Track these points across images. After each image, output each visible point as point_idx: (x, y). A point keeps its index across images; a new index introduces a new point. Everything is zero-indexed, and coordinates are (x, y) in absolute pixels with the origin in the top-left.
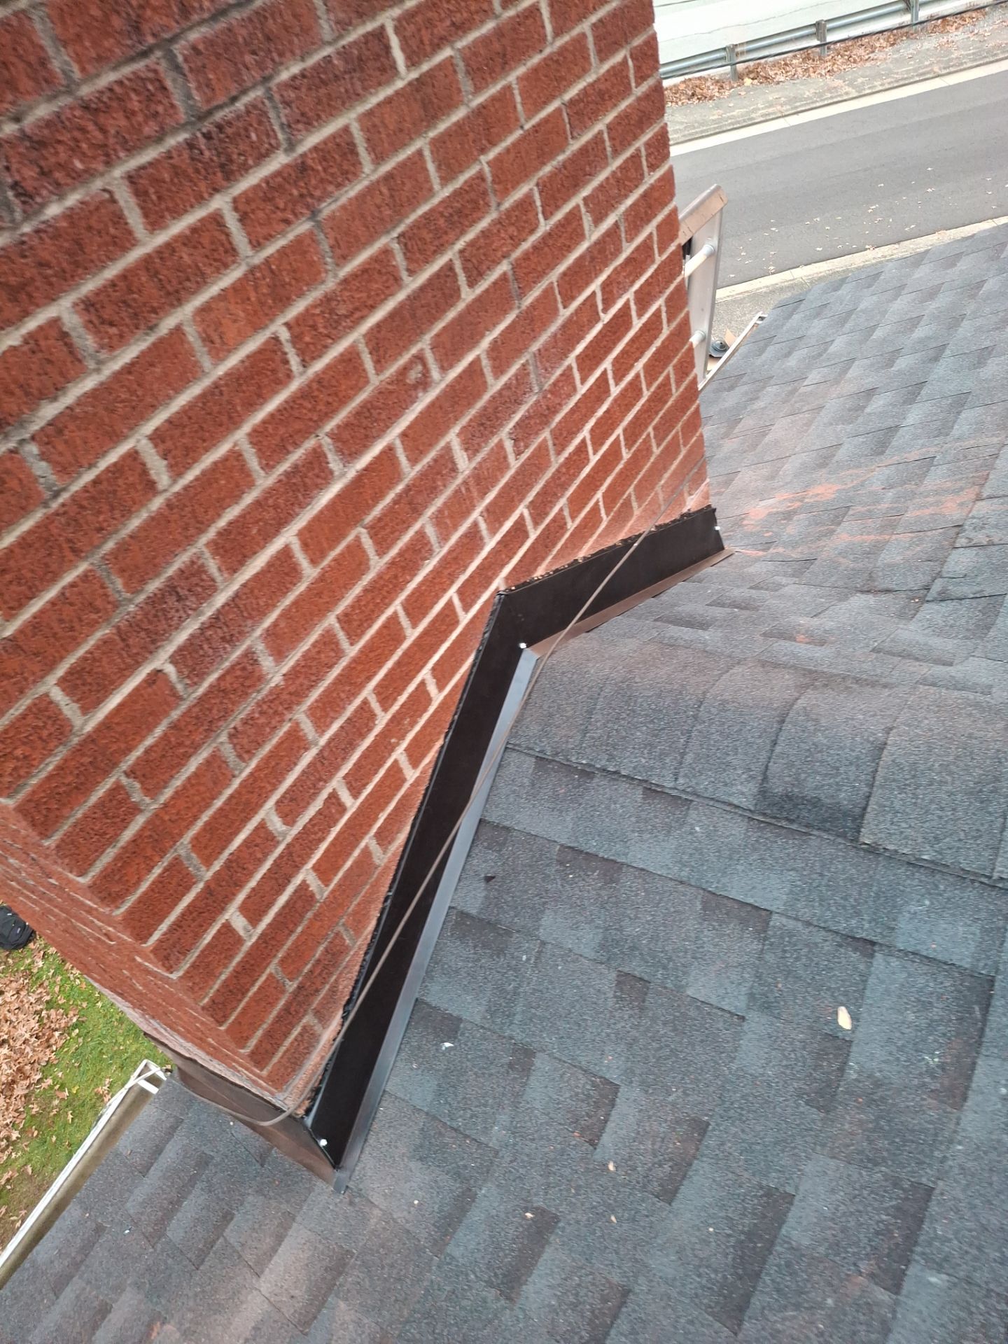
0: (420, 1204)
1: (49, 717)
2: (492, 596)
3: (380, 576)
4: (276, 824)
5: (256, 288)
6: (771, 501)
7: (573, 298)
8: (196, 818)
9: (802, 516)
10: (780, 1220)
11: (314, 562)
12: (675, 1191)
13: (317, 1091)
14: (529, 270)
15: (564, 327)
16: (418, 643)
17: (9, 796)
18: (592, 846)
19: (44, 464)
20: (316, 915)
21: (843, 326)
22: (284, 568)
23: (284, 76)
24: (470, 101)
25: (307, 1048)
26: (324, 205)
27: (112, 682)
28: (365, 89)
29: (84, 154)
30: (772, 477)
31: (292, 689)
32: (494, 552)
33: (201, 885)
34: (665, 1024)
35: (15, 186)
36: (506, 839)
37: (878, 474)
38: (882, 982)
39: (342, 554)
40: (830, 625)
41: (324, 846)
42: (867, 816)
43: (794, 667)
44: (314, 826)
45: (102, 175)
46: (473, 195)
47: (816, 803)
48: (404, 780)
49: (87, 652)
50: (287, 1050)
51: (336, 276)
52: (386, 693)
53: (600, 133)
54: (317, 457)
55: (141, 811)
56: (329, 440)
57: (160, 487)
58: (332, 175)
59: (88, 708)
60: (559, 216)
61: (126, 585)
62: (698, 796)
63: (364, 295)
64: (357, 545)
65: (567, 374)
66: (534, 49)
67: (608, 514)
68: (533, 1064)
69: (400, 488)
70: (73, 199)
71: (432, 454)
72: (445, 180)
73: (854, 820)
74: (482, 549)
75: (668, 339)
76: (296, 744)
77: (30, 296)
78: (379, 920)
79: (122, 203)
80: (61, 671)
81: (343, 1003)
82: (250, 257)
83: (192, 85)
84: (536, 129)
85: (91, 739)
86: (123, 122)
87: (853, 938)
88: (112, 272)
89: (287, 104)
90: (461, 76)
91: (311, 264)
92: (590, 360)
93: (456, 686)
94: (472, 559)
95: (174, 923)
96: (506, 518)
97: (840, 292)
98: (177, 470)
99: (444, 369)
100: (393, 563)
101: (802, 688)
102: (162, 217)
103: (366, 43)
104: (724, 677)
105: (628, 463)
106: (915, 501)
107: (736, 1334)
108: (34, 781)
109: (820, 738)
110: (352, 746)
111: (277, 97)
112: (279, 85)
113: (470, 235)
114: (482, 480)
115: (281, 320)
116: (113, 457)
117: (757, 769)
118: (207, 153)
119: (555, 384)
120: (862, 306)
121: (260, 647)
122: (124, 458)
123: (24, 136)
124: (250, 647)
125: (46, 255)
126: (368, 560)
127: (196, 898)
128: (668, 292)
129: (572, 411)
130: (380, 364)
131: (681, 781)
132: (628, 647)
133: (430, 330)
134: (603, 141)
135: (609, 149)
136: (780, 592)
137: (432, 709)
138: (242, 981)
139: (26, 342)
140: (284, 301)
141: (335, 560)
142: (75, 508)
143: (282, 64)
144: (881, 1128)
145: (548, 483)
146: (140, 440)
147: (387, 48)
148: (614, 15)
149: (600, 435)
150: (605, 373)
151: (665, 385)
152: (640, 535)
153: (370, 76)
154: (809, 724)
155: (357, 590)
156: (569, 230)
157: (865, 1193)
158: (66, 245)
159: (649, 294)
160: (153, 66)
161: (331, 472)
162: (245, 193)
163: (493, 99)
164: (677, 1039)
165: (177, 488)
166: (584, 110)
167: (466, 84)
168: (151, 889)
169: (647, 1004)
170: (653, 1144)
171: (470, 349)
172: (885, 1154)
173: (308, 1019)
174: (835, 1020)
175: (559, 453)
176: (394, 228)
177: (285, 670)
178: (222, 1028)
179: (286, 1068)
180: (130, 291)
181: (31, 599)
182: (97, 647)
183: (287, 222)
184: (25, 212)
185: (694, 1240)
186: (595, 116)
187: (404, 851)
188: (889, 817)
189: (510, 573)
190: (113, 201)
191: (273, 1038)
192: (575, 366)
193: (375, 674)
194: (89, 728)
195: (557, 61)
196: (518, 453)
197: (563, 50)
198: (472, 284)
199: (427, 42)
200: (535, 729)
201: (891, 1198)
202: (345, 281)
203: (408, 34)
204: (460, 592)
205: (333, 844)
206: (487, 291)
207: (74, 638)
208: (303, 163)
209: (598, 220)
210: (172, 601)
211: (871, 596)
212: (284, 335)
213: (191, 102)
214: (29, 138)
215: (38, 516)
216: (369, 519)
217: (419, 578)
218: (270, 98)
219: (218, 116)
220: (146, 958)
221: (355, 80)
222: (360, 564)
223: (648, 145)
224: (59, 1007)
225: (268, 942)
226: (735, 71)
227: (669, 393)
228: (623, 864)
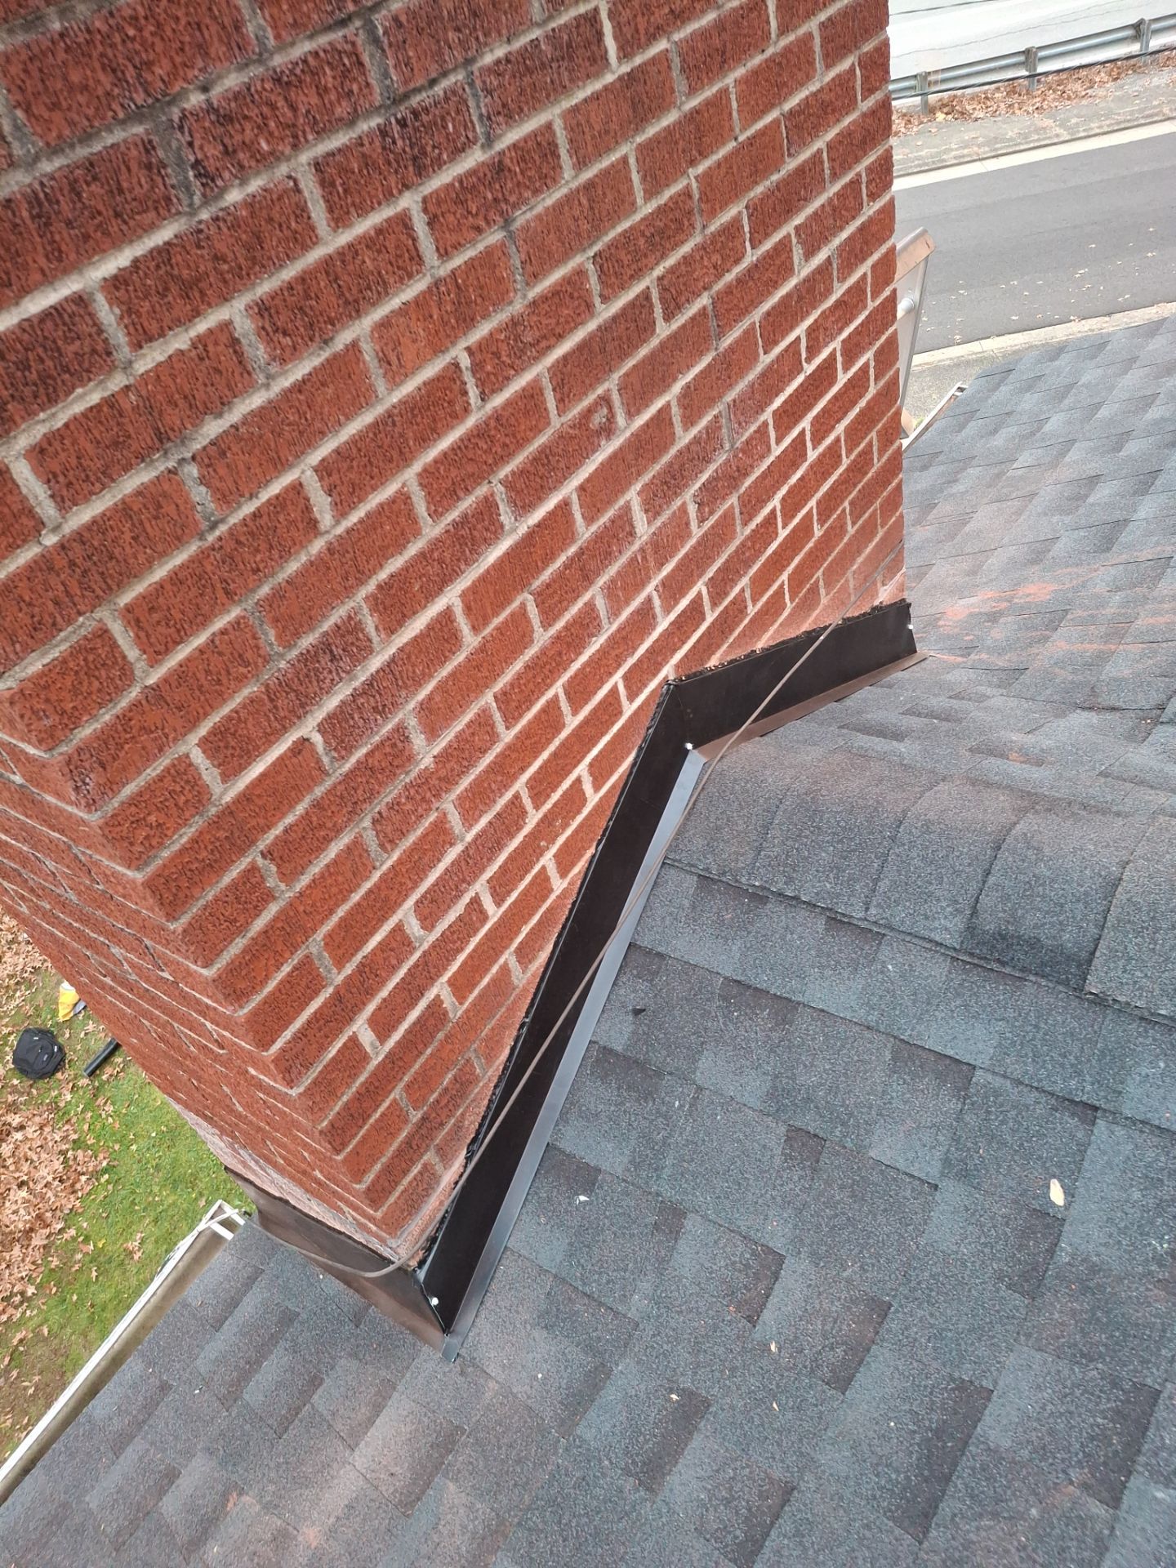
0: (544, 1378)
1: (188, 782)
2: (660, 686)
3: (544, 651)
4: (414, 927)
5: (440, 305)
6: (972, 600)
7: (776, 343)
8: (331, 912)
9: (1010, 619)
10: (975, 1418)
11: (475, 629)
12: (850, 1379)
13: (433, 1240)
14: (731, 306)
15: (764, 375)
16: (577, 733)
17: (138, 869)
18: (762, 981)
19: (203, 489)
20: (447, 1037)
21: (1061, 402)
22: (443, 633)
23: (488, 59)
24: (682, 103)
25: (426, 1190)
26: (519, 213)
27: (257, 748)
28: (572, 80)
29: (271, 134)
30: (973, 572)
31: (443, 773)
32: (666, 634)
33: (330, 990)
34: (842, 1188)
35: (197, 164)
36: (660, 968)
37: (1102, 575)
38: (1104, 1153)
39: (506, 623)
40: (1047, 743)
41: (461, 958)
42: (1096, 962)
43: (1008, 787)
44: (453, 933)
45: (288, 159)
46: (677, 214)
47: (1034, 944)
48: (551, 890)
49: (232, 711)
50: (405, 1190)
51: (525, 296)
52: (540, 788)
53: (820, 151)
54: (488, 507)
55: (274, 898)
56: (502, 489)
57: (322, 527)
58: (530, 178)
59: (229, 774)
60: (768, 245)
61: (279, 637)
62: (892, 929)
63: (553, 321)
64: (522, 613)
65: (762, 431)
66: (756, 47)
67: (792, 600)
68: (682, 1226)
69: (572, 550)
70: (255, 185)
71: (610, 513)
72: (649, 194)
73: (1079, 966)
74: (654, 629)
75: (873, 399)
76: (442, 837)
77: (202, 293)
78: (513, 1049)
79: (306, 194)
80: (203, 730)
81: (468, 1141)
82: (437, 268)
83: (391, 62)
84: (751, 141)
85: (229, 811)
86: (314, 100)
87: (1072, 1101)
88: (289, 273)
89: (489, 92)
90: (675, 73)
91: (500, 280)
92: (788, 416)
93: (613, 787)
94: (642, 641)
95: (299, 1031)
96: (683, 595)
97: (1057, 363)
98: (341, 509)
99: (631, 415)
100: (558, 638)
101: (1022, 812)
102: (348, 213)
103: (578, 27)
104: (927, 794)
105: (819, 542)
106: (1147, 607)
107: (921, 1543)
108: (166, 854)
109: (1042, 869)
110: (499, 846)
111: (478, 83)
112: (481, 69)
113: (670, 261)
114: (660, 548)
115: (463, 344)
116: (275, 488)
117: (965, 903)
118: (400, 143)
119: (747, 442)
120: (1084, 380)
121: (413, 722)
122: (287, 490)
123: (210, 108)
124: (402, 722)
125: (222, 248)
126: (532, 631)
127: (325, 1005)
128: (878, 344)
129: (764, 476)
130: (563, 403)
131: (873, 911)
132: (811, 755)
133: (619, 368)
134: (822, 162)
135: (827, 172)
136: (985, 704)
137: (586, 812)
138: (364, 1105)
139: (194, 346)
140: (468, 322)
141: (497, 629)
142: (233, 544)
143: (486, 44)
144: (1098, 1320)
145: (731, 557)
146: (304, 471)
147: (600, 35)
148: (845, 13)
149: (791, 505)
150: (803, 432)
151: (867, 453)
152: (826, 628)
153: (579, 66)
154: (1030, 853)
155: (518, 666)
156: (778, 262)
157: (1078, 1392)
158: (244, 237)
159: (857, 345)
160: (351, 38)
161: (502, 526)
162: (436, 192)
163: (708, 103)
164: (856, 1206)
165: (340, 530)
166: (806, 122)
167: (680, 83)
168: (278, 989)
169: (821, 1163)
170: (823, 1325)
171: (660, 393)
172: (1102, 1349)
173: (430, 1156)
174: (1046, 1195)
175: (745, 524)
176: (591, 245)
177: (436, 751)
178: (339, 1158)
179: (402, 1211)
180: (308, 297)
181: (178, 643)
182: (244, 706)
183: (479, 230)
184: (204, 195)
185: (871, 1434)
186: (815, 131)
187: (544, 973)
188: (1121, 963)
189: (681, 660)
190: (297, 190)
191: (391, 1175)
192: (771, 422)
193: (530, 764)
194: (228, 798)
195: (780, 64)
196: (702, 520)
197: (787, 50)
198: (668, 317)
199: (642, 31)
200: (699, 842)
201: (1109, 1400)
202: (534, 303)
203: (623, 20)
204: (626, 678)
205: (470, 956)
206: (684, 327)
207: (220, 694)
208: (500, 162)
209: (809, 254)
210: (325, 660)
211: (1094, 713)
212: (465, 362)
213: (388, 82)
214: (216, 111)
215: (192, 549)
216: (537, 584)
217: (584, 658)
218: (472, 84)
219: (415, 101)
220: (265, 1070)
221: (562, 69)
222: (524, 636)
223: (869, 169)
224: (88, 1147)
225: (395, 1062)
226: (925, 103)
227: (870, 463)
228: (799, 1003)
